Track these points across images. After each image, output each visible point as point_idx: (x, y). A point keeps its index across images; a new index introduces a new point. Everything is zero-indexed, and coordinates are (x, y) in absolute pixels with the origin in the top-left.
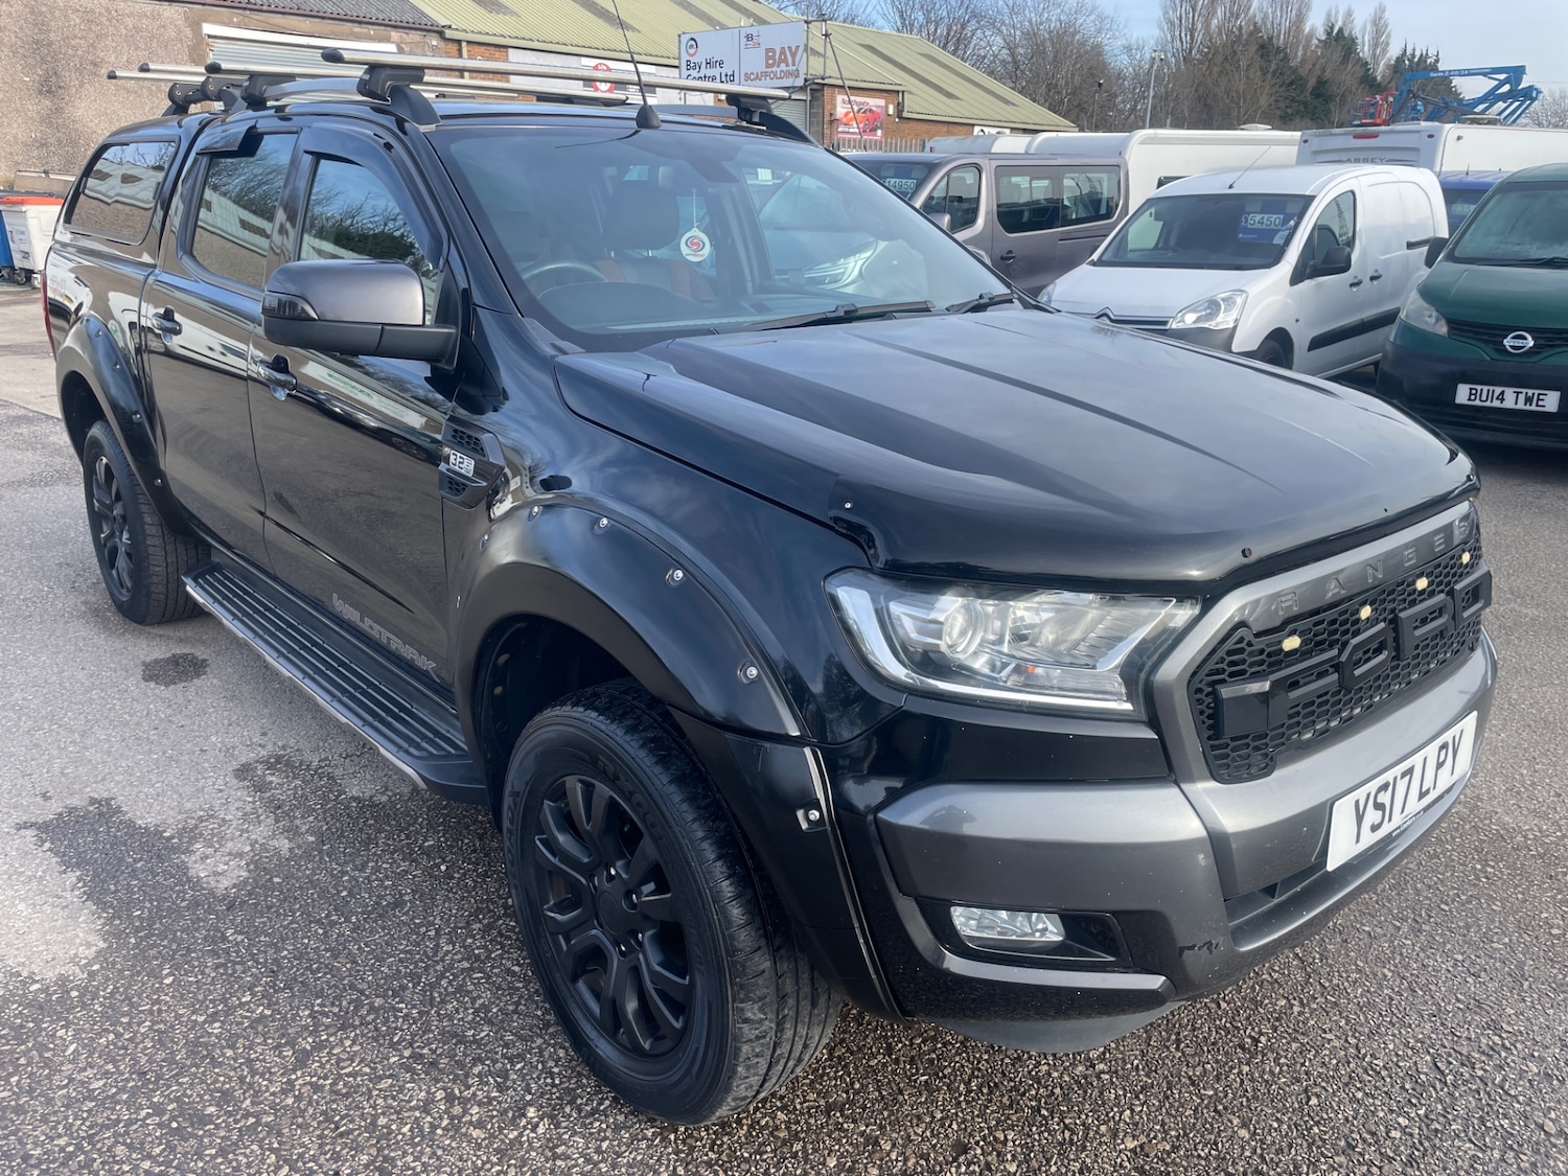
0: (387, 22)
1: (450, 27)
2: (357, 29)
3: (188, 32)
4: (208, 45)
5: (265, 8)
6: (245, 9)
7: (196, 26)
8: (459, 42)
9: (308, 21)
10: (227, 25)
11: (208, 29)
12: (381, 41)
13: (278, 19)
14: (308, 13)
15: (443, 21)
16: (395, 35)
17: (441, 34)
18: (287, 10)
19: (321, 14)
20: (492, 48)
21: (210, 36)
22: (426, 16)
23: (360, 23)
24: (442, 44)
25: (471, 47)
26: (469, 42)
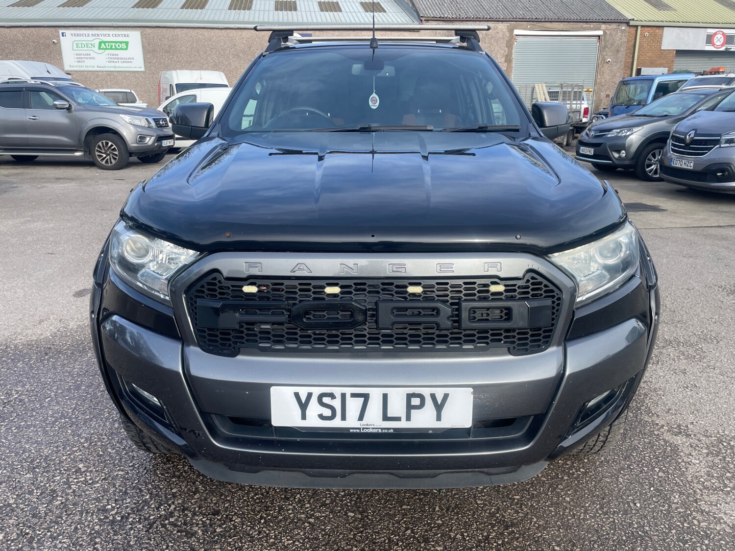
0: (600, 20)
1: (633, 20)
2: (585, 25)
3: (508, 34)
4: (515, 39)
5: (543, 20)
6: (534, 21)
7: (511, 31)
8: (637, 26)
9: (562, 24)
10: (525, 29)
11: (517, 32)
12: (596, 30)
13: (548, 25)
14: (563, 20)
15: (630, 17)
16: (603, 26)
17: (628, 23)
18: (553, 20)
19: (569, 20)
20: (654, 28)
21: (516, 35)
22: (621, 15)
23: (587, 22)
24: (628, 29)
25: (643, 29)
26: (642, 26)
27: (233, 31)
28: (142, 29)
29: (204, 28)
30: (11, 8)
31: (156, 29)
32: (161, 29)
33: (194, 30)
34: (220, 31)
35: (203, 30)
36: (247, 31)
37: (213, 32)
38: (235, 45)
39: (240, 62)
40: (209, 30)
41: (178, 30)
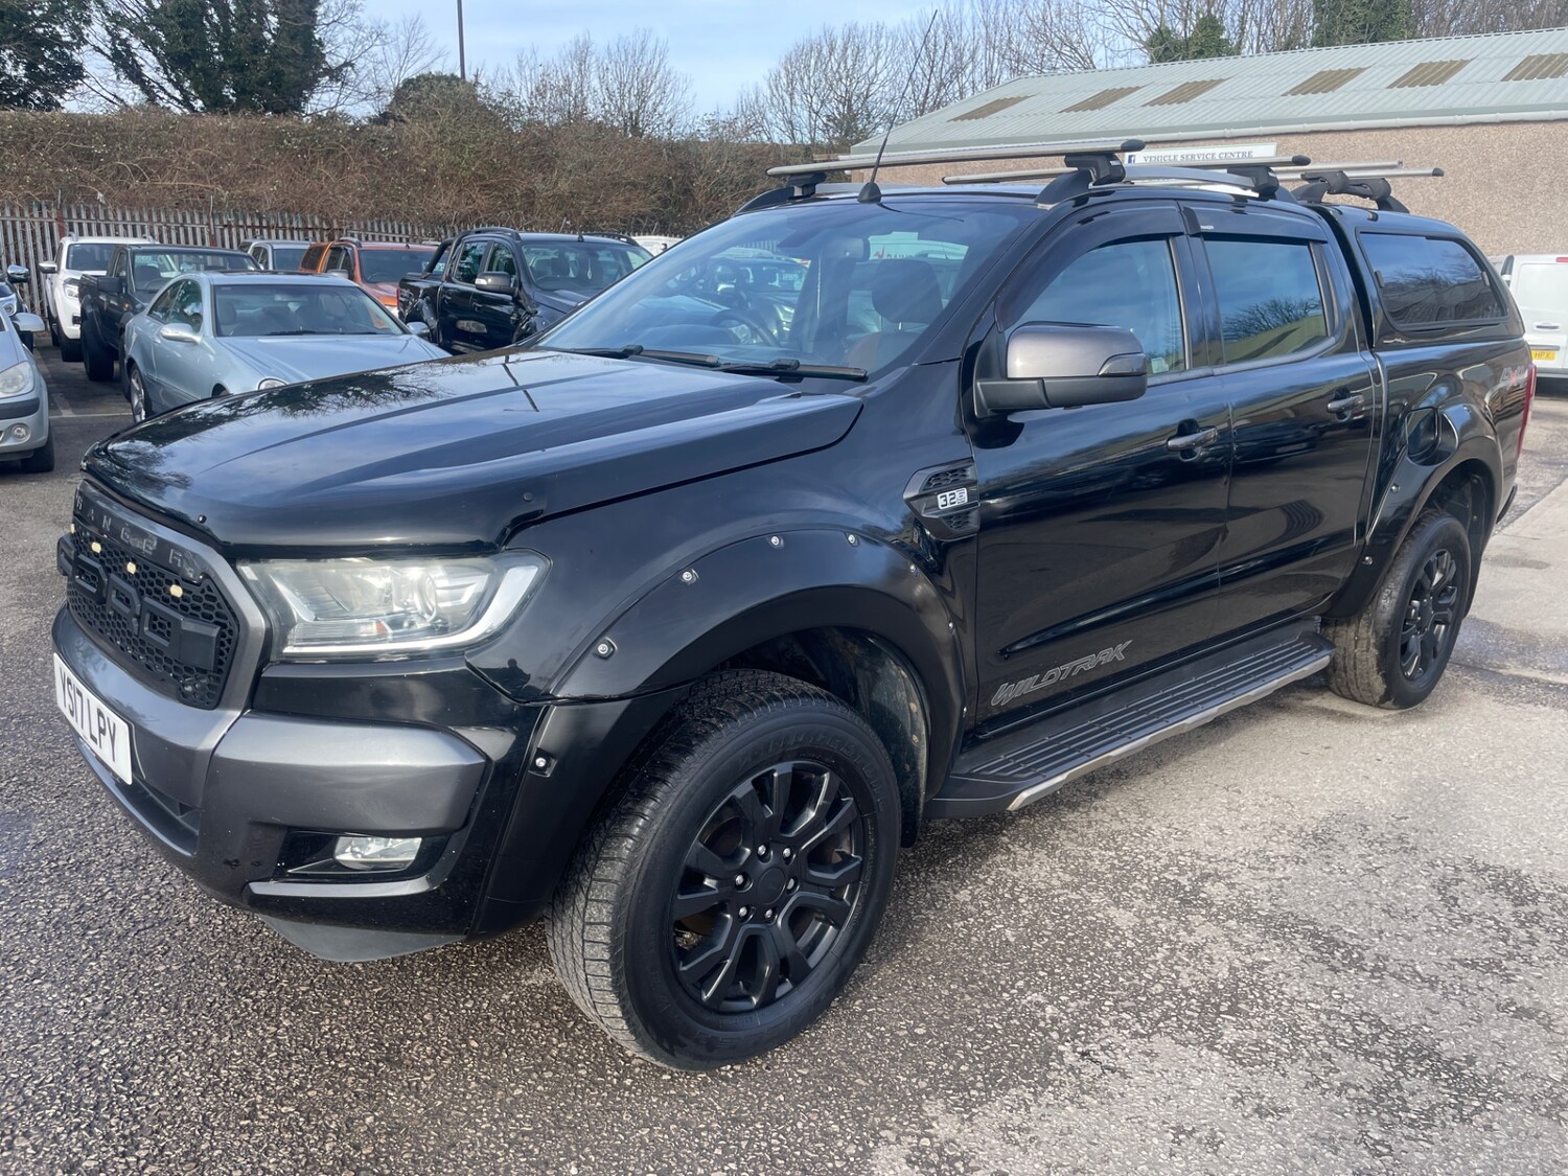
27: (1490, 128)
28: (1283, 138)
29: (1420, 127)
30: (1065, 114)
31: (1312, 137)
32: (1321, 136)
33: (1395, 132)
34: (1457, 130)
35: (1417, 131)
36: (1525, 126)
37: (1437, 134)
38: (1487, 161)
39: (1492, 198)
40: (1431, 130)
41: (1358, 134)
